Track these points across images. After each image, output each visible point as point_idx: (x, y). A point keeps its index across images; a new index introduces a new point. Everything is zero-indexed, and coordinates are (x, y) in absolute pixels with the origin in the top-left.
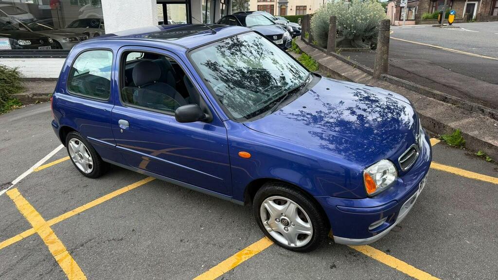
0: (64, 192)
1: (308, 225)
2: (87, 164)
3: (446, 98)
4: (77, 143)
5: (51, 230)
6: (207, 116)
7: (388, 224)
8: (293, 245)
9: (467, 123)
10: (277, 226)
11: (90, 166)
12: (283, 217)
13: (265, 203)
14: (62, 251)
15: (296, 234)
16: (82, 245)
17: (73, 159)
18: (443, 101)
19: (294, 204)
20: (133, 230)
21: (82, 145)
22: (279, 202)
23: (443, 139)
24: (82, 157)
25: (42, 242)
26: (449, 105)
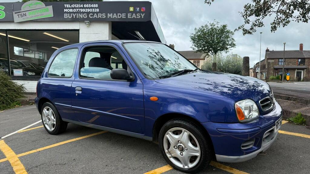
0: (33, 141)
1: (198, 148)
2: (52, 124)
3: (289, 98)
4: (48, 110)
5: (18, 159)
6: (131, 77)
7: (256, 148)
8: (186, 167)
9: (305, 109)
10: (175, 152)
11: (53, 125)
12: (179, 144)
13: (167, 134)
14: (22, 169)
15: (189, 157)
16: (37, 167)
17: (44, 122)
18: (287, 100)
19: (187, 132)
20: (74, 159)
21: (51, 110)
22: (176, 133)
23: (291, 121)
24: (49, 120)
25: (10, 165)
26: (292, 101)
